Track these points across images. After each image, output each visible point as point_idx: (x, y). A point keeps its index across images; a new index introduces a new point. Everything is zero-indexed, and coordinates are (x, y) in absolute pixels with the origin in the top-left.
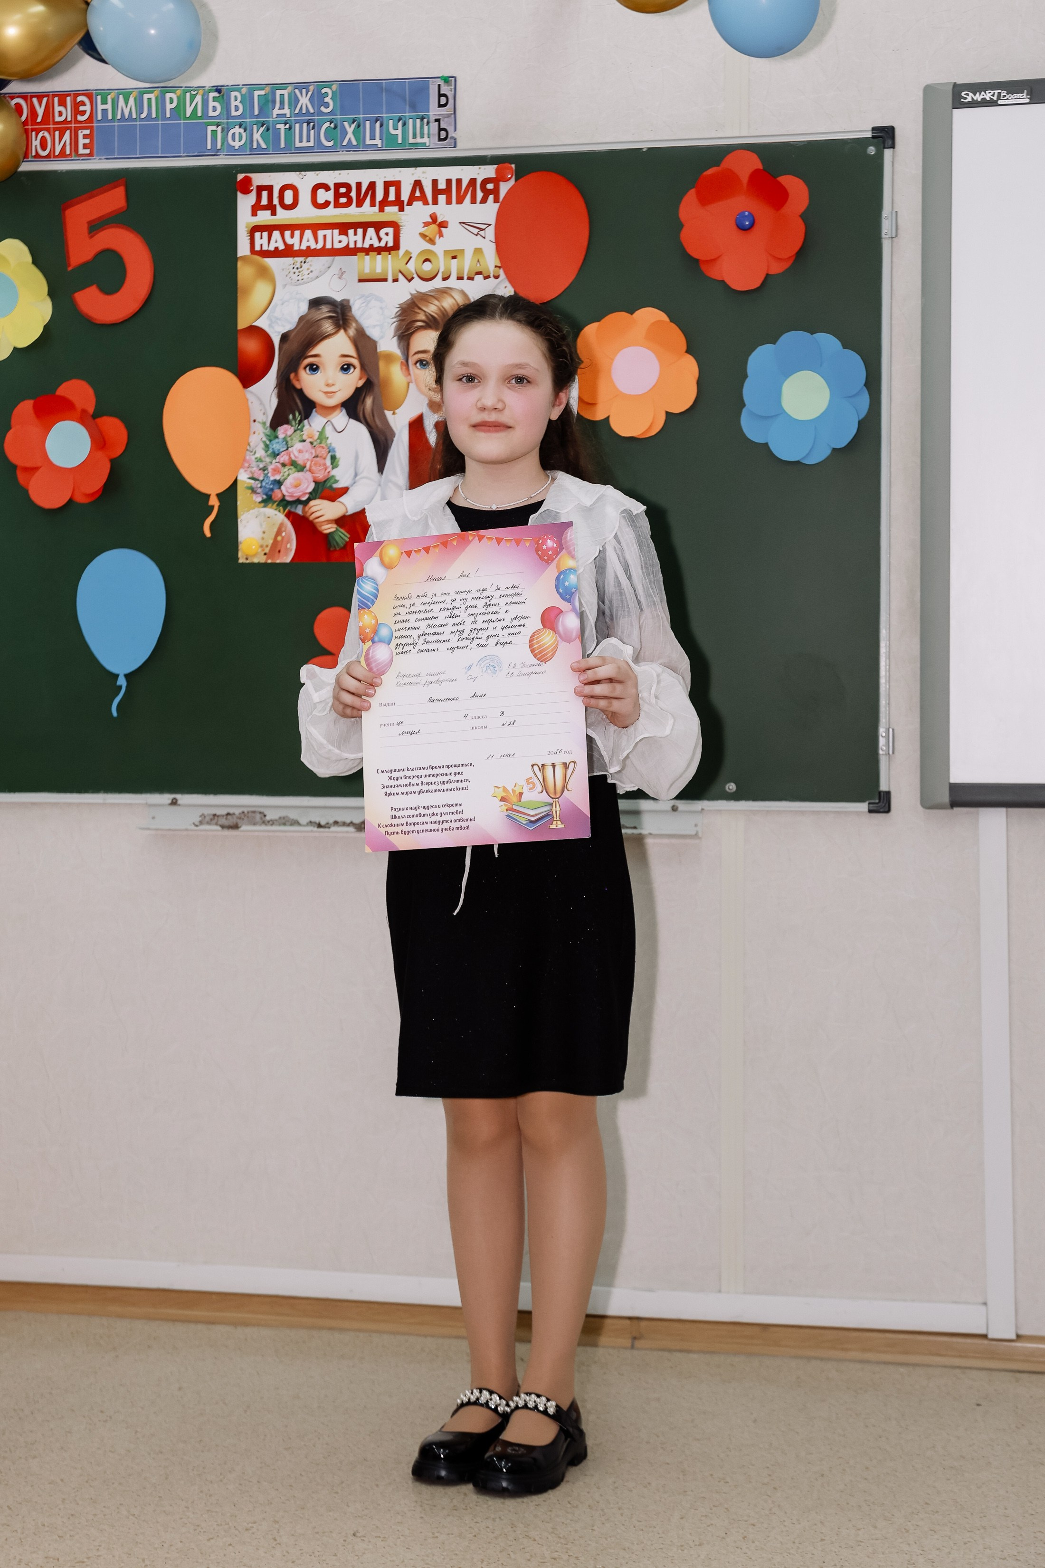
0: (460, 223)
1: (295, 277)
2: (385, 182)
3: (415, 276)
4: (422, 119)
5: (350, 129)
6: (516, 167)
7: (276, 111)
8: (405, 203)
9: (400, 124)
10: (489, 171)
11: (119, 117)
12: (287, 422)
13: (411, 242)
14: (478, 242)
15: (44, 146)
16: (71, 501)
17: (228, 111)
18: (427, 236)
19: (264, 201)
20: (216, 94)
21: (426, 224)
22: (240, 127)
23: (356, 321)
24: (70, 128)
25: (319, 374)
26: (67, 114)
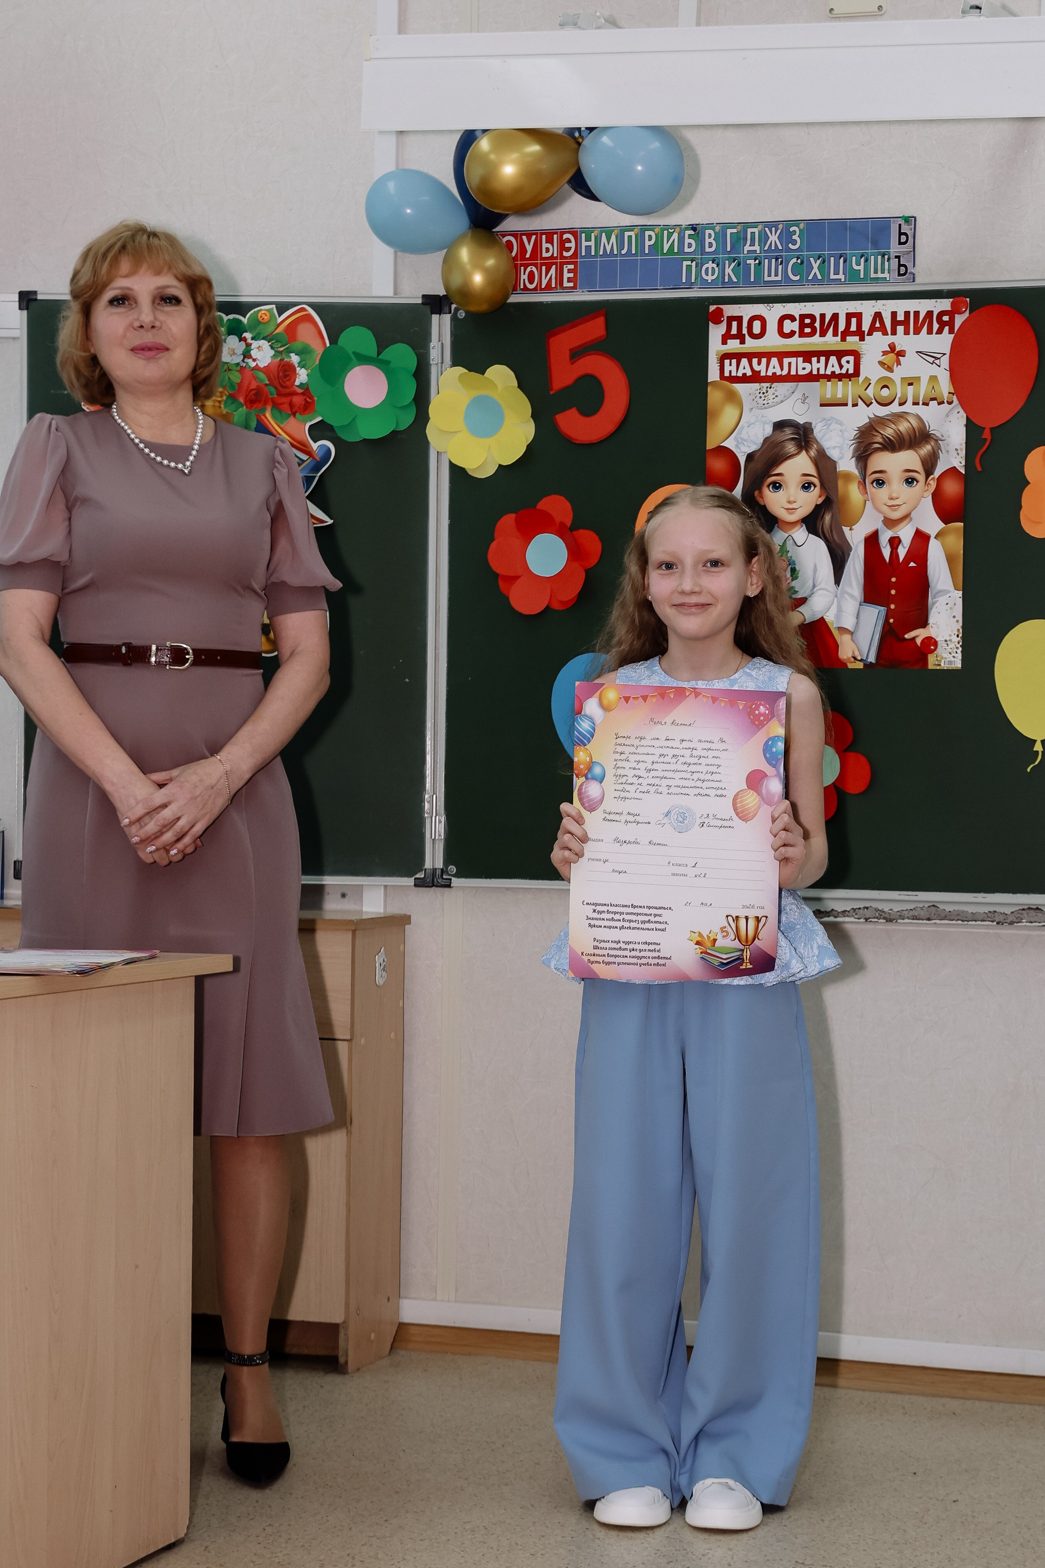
0: (917, 352)
1: (761, 401)
2: (847, 314)
3: (874, 401)
4: (883, 256)
5: (816, 266)
6: (970, 300)
7: (747, 248)
8: (866, 333)
9: (863, 260)
10: (945, 304)
11: (601, 253)
13: (871, 369)
14: (934, 370)
15: (531, 282)
16: (548, 608)
17: (703, 247)
18: (886, 364)
19: (734, 331)
20: (692, 232)
21: (885, 353)
22: (713, 263)
23: (817, 442)
24: (556, 264)
25: (781, 492)
26: (554, 250)
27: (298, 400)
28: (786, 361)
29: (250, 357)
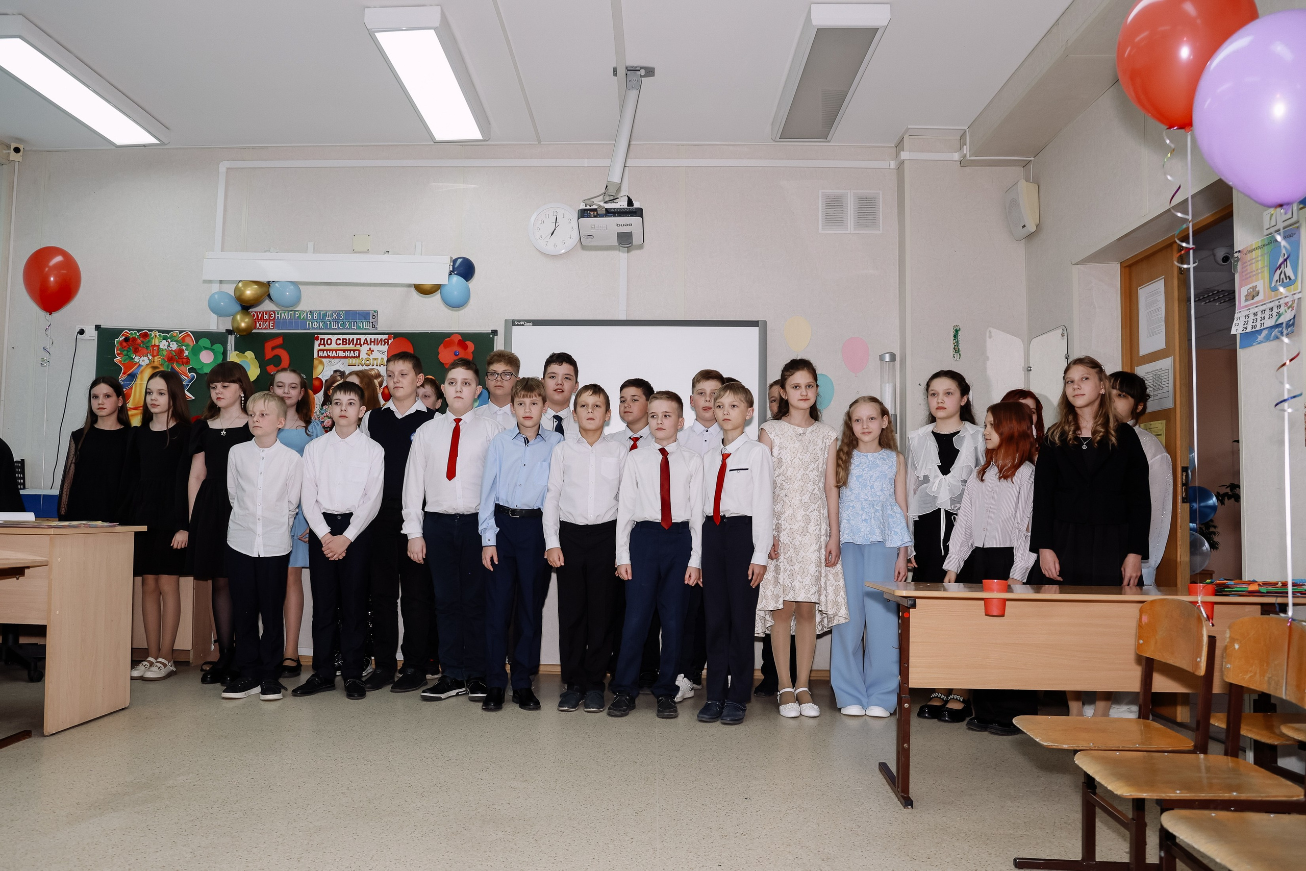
0: (377, 351)
2: (356, 339)
4: (368, 322)
5: (347, 324)
6: (394, 336)
7: (327, 318)
8: (362, 345)
9: (361, 323)
10: (386, 337)
11: (282, 318)
12: (327, 405)
13: (363, 355)
15: (260, 326)
17: (313, 317)
18: (368, 354)
19: (322, 343)
20: (310, 313)
21: (368, 351)
22: (316, 322)
23: (347, 377)
24: (268, 321)
26: (267, 317)
27: (185, 360)
28: (338, 352)
29: (170, 347)
